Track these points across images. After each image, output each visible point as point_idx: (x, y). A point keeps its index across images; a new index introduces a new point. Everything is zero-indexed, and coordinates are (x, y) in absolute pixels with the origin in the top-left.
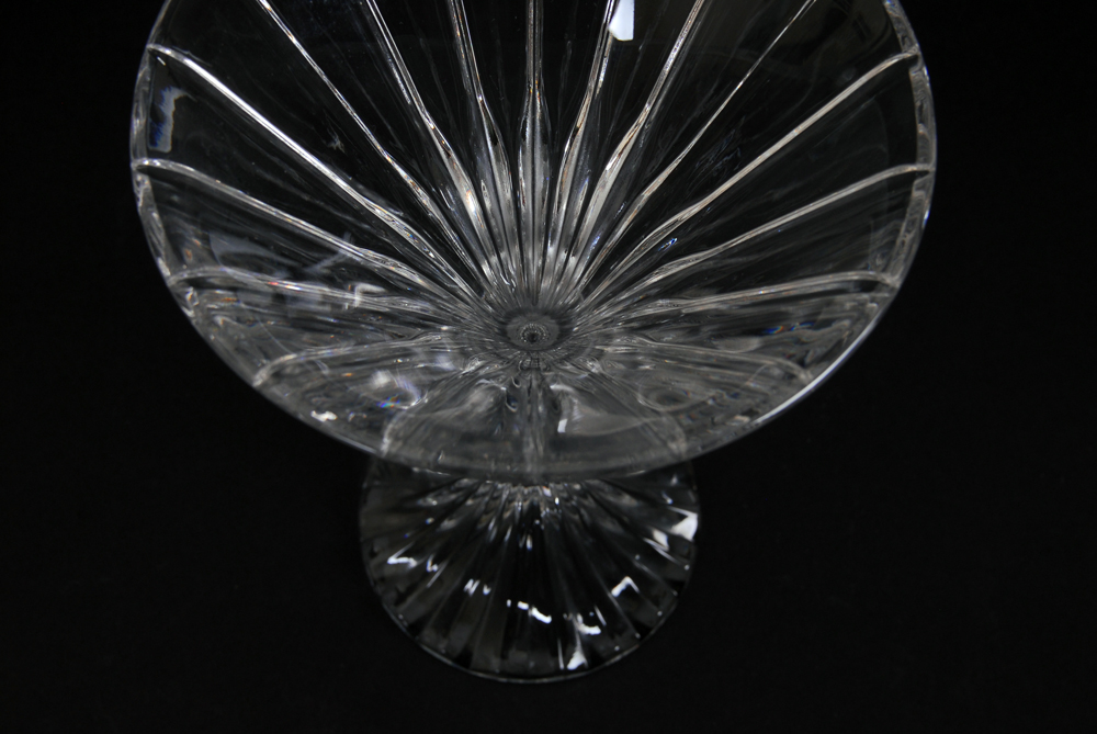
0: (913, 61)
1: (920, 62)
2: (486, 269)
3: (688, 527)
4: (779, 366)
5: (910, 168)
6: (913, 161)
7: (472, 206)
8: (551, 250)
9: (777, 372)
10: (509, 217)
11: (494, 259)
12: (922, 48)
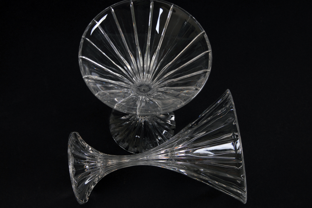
0: (204, 33)
1: (205, 33)
2: (134, 79)
3: (173, 118)
4: (195, 88)
5: (207, 51)
6: (208, 50)
7: (129, 67)
8: (145, 74)
9: (194, 89)
10: (137, 69)
11: (135, 77)
12: (205, 31)
